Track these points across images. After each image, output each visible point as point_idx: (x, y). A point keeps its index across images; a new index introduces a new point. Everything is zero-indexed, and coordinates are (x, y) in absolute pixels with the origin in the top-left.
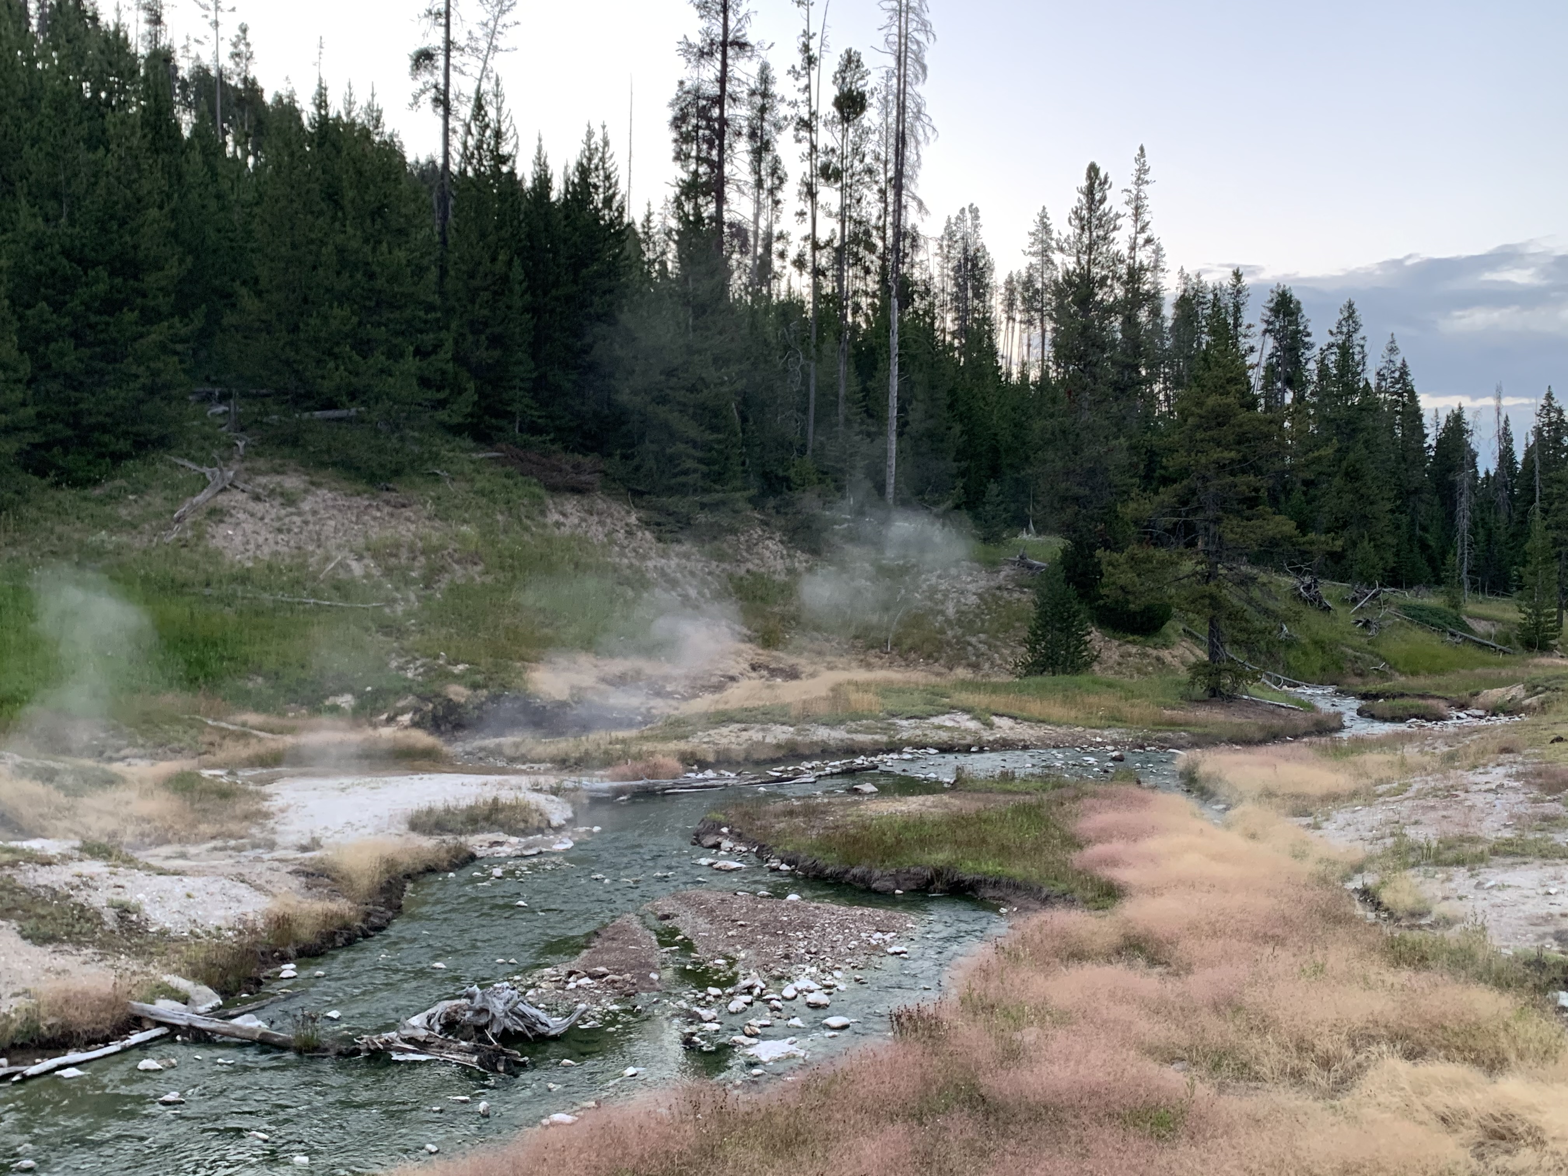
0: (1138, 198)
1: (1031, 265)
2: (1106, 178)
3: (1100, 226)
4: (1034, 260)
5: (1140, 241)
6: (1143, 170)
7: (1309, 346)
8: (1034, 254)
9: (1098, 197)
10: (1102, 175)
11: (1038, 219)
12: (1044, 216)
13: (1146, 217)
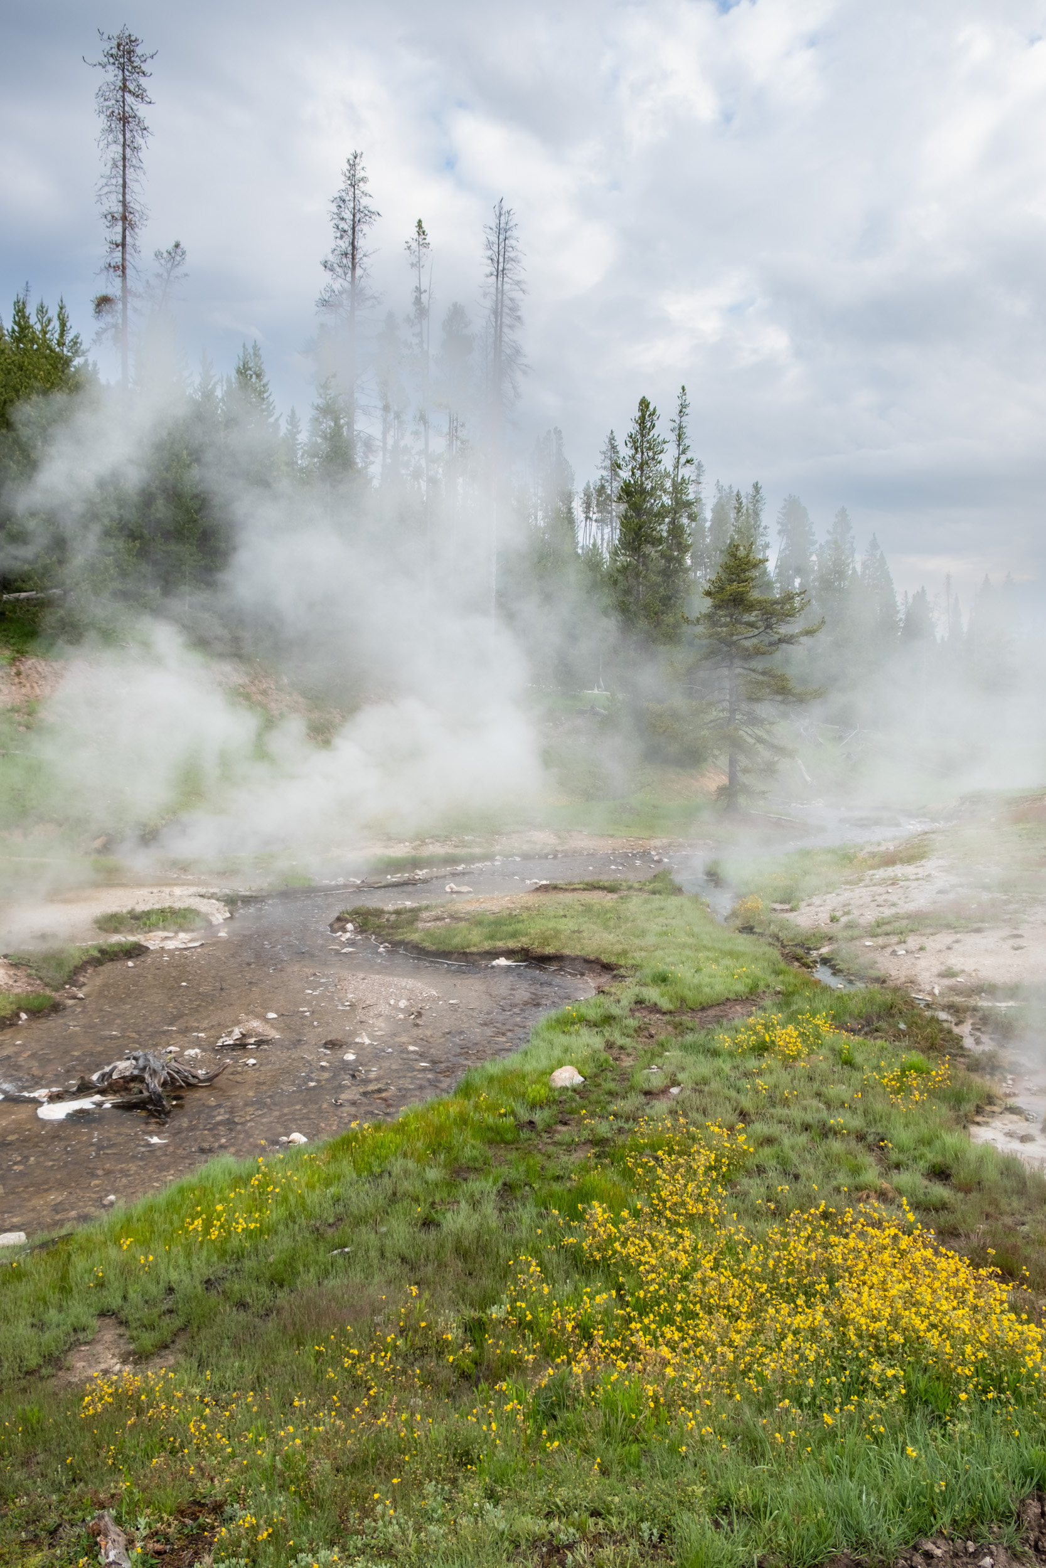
0: (680, 428)
1: (602, 478)
2: (655, 410)
3: (649, 449)
4: (605, 473)
5: (683, 459)
6: (683, 406)
7: (814, 543)
8: (605, 468)
9: (648, 424)
10: (651, 408)
11: (607, 440)
12: (612, 439)
13: (687, 442)
